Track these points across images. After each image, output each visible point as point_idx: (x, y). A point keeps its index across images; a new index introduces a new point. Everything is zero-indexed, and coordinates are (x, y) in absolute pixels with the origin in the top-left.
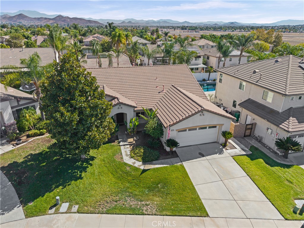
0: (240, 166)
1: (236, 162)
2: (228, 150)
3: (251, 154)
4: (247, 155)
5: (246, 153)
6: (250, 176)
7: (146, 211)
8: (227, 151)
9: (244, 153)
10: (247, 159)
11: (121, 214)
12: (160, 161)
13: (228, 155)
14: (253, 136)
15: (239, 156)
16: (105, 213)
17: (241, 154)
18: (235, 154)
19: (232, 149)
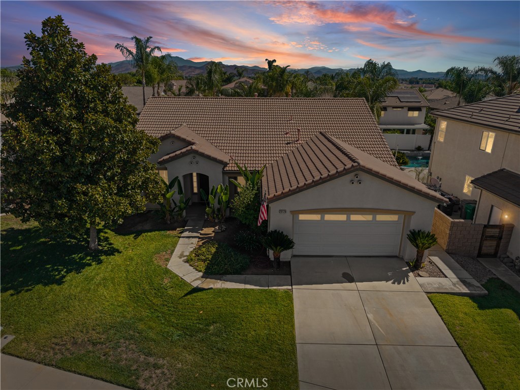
0: (442, 319)
1: (435, 308)
2: (421, 276)
3: (484, 296)
4: (471, 296)
5: (469, 290)
6: (465, 348)
7: (145, 380)
8: (419, 279)
9: (465, 290)
10: (467, 307)
11: (85, 375)
12: (242, 277)
13: (419, 288)
14: (504, 258)
15: (447, 296)
16: (53, 365)
17: (457, 290)
18: (438, 288)
19: (435, 277)
